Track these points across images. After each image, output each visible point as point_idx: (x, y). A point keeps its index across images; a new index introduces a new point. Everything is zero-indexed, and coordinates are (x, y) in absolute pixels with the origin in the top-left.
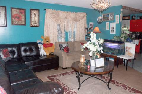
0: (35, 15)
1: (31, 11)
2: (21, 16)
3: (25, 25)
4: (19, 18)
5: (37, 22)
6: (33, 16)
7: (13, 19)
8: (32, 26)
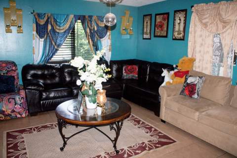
0: (180, 20)
1: (176, 14)
2: (163, 24)
3: (166, 37)
4: (161, 26)
5: (182, 32)
6: (177, 21)
7: (156, 28)
8: (174, 38)
